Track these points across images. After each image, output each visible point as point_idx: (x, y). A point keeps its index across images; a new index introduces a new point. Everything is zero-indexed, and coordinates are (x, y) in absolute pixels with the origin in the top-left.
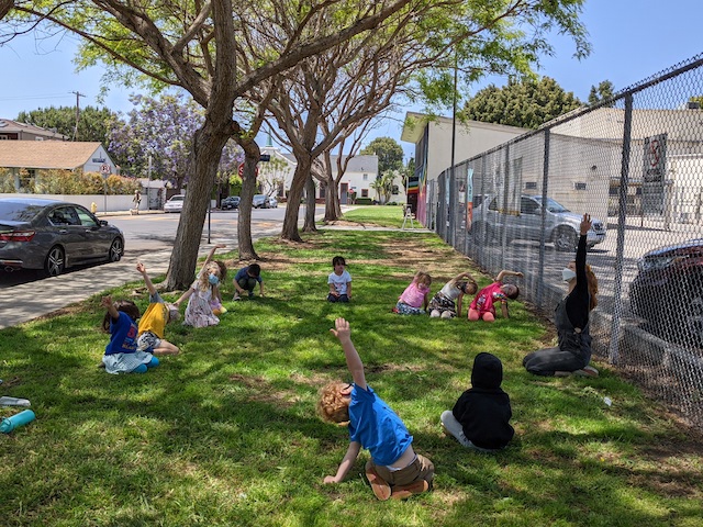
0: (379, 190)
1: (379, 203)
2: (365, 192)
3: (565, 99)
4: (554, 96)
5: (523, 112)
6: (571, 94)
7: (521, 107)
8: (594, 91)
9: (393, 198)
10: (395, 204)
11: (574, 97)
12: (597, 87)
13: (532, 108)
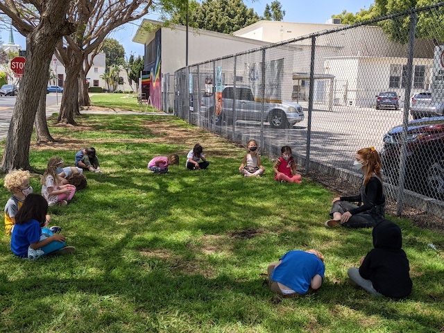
0: (107, 81)
1: (109, 91)
2: (96, 82)
3: (247, 14)
4: (239, 10)
5: (218, 22)
6: (252, 10)
7: (217, 19)
8: (268, 8)
9: (120, 87)
10: (121, 92)
11: (254, 12)
12: (270, 5)
13: (225, 19)
